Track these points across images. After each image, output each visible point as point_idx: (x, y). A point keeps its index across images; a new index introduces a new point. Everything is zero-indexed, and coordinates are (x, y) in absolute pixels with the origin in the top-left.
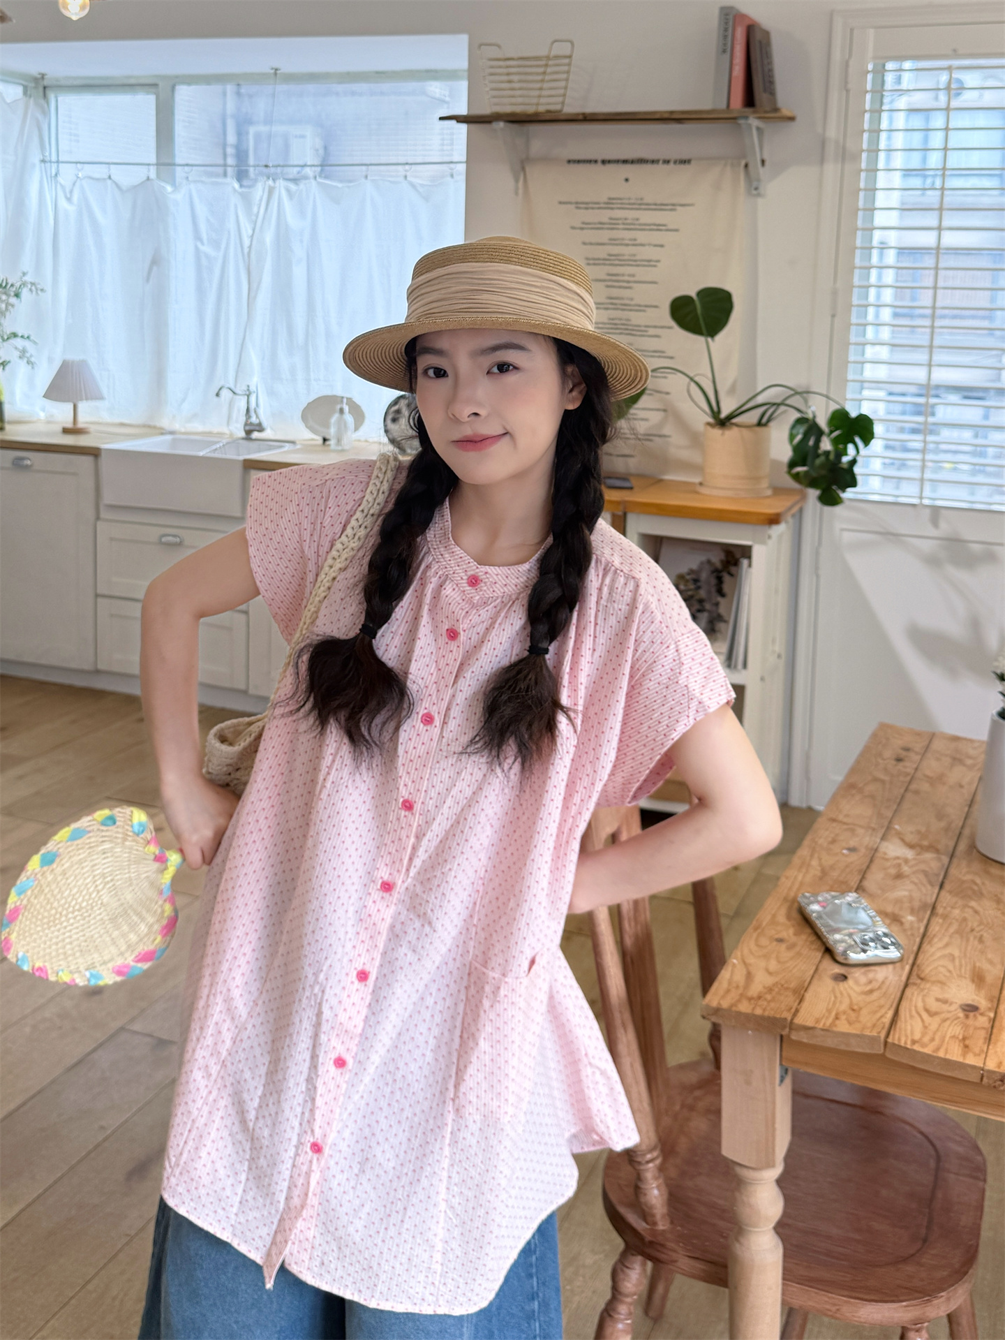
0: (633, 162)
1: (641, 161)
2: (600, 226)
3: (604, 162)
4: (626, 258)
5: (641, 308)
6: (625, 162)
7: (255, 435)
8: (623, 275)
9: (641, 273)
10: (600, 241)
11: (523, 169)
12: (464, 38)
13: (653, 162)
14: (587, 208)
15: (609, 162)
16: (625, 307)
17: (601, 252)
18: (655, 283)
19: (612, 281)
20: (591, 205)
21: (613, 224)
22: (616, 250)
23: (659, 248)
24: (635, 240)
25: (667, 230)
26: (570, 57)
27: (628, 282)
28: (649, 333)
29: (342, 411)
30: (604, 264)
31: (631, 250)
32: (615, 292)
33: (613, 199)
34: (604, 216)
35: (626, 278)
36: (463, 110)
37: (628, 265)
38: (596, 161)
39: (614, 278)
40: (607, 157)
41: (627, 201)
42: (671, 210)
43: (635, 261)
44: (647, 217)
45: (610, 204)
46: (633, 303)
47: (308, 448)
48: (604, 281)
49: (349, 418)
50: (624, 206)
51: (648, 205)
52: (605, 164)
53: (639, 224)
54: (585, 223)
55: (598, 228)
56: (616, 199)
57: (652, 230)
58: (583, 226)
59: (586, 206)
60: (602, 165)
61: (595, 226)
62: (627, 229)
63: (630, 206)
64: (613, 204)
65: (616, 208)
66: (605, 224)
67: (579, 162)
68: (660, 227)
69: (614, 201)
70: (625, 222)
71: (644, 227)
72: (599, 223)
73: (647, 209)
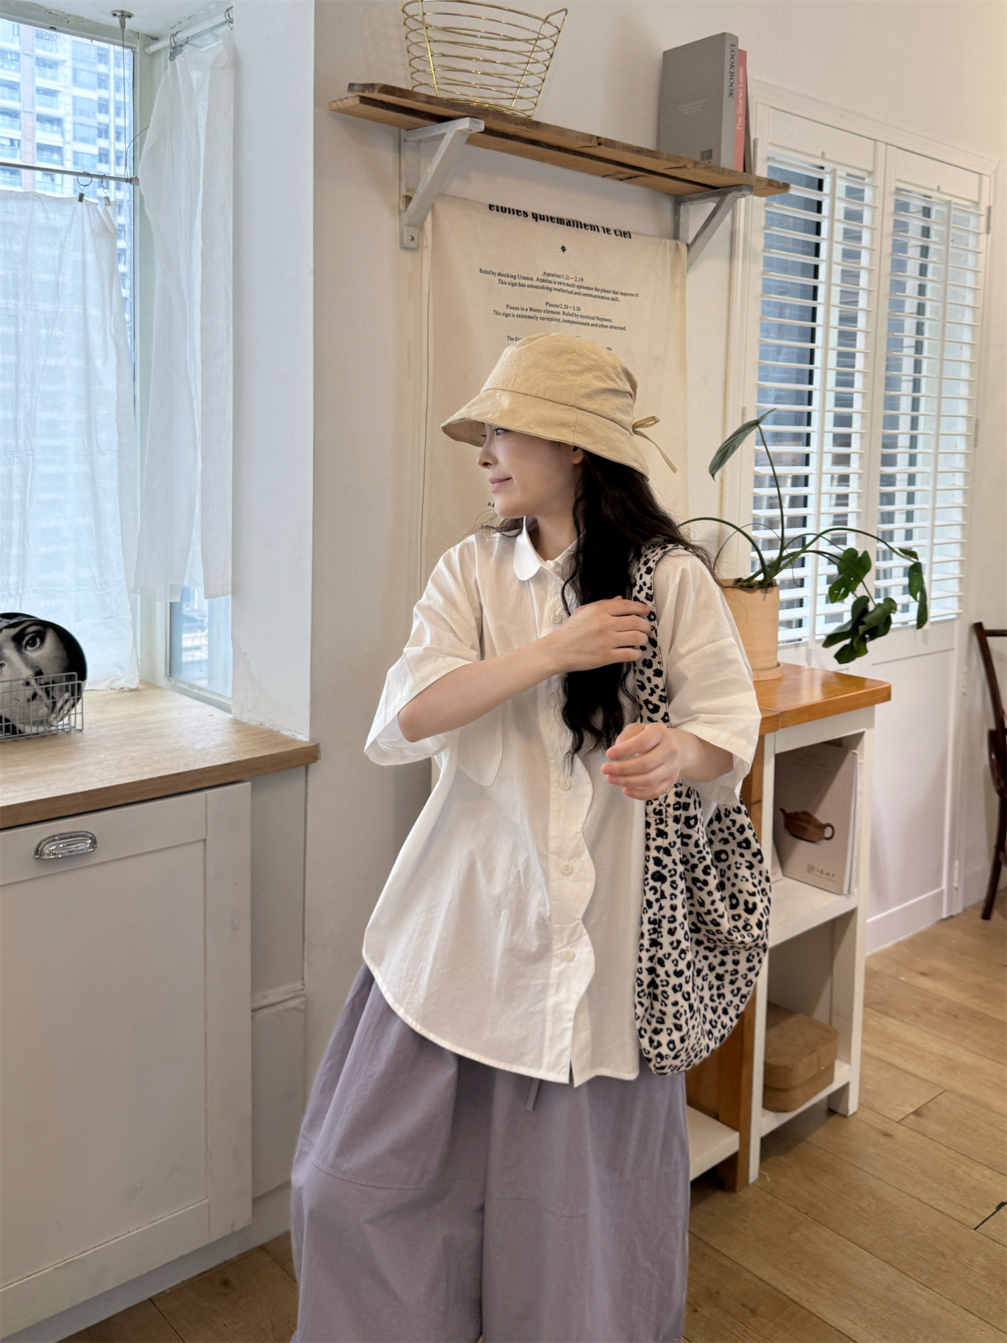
0: (569, 223)
1: (578, 224)
3: (535, 216)
6: (560, 221)
13: (593, 228)
14: (514, 285)
15: (542, 218)
20: (517, 281)
21: (550, 314)
25: (611, 327)
33: (549, 275)
34: (541, 299)
38: (526, 214)
40: (539, 212)
41: (566, 281)
42: (613, 299)
44: (591, 307)
45: (546, 282)
50: (562, 286)
51: (588, 288)
52: (537, 221)
53: (581, 316)
54: (512, 308)
55: (530, 317)
56: (553, 275)
57: (596, 325)
58: (509, 311)
59: (512, 280)
60: (535, 220)
61: (524, 313)
62: (568, 321)
63: (570, 289)
64: (550, 282)
65: (555, 289)
66: (539, 311)
67: (504, 210)
68: (605, 323)
69: (551, 278)
70: (566, 311)
71: (587, 321)
72: (531, 309)
73: (588, 295)
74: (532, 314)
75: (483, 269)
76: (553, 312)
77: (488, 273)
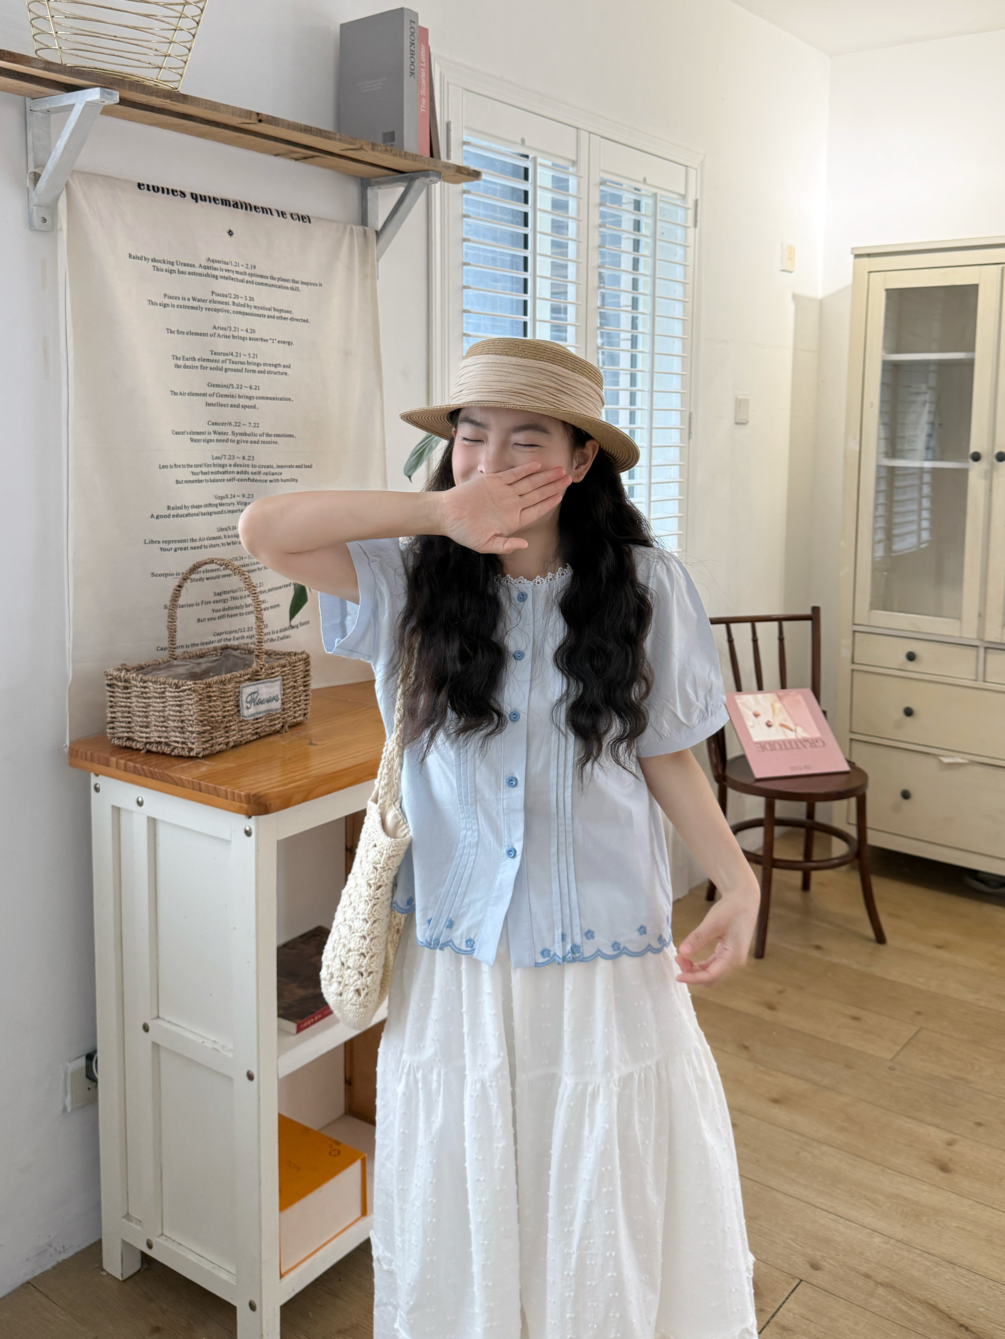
0: (236, 205)
1: (247, 206)
3: (195, 197)
4: (242, 359)
5: (271, 438)
6: (225, 202)
8: (240, 387)
9: (268, 385)
10: (196, 330)
13: (265, 210)
14: (171, 272)
15: (203, 198)
16: (242, 437)
17: (197, 347)
18: (289, 399)
19: (218, 396)
20: (175, 268)
22: (222, 345)
23: (286, 345)
24: (253, 331)
25: (292, 319)
27: (250, 398)
28: (284, 477)
30: (205, 368)
31: (248, 347)
33: (213, 261)
34: (201, 287)
35: (244, 392)
37: (248, 371)
38: (183, 194)
39: (223, 391)
40: (201, 192)
41: (235, 269)
42: (292, 289)
43: (258, 365)
44: (265, 297)
45: (210, 269)
46: (258, 431)
48: (204, 395)
50: (231, 274)
51: (262, 276)
52: (197, 201)
53: (255, 307)
54: (171, 298)
55: (193, 308)
56: (219, 262)
57: (273, 318)
58: (166, 301)
59: (171, 267)
60: (194, 200)
61: (186, 303)
62: (240, 313)
63: (240, 277)
64: (216, 269)
65: (221, 277)
66: (203, 301)
67: (156, 189)
68: (284, 315)
69: (216, 265)
70: (236, 301)
71: (261, 312)
72: (194, 299)
73: (262, 284)
74: (196, 304)
75: (133, 254)
76: (219, 302)
77: (140, 258)
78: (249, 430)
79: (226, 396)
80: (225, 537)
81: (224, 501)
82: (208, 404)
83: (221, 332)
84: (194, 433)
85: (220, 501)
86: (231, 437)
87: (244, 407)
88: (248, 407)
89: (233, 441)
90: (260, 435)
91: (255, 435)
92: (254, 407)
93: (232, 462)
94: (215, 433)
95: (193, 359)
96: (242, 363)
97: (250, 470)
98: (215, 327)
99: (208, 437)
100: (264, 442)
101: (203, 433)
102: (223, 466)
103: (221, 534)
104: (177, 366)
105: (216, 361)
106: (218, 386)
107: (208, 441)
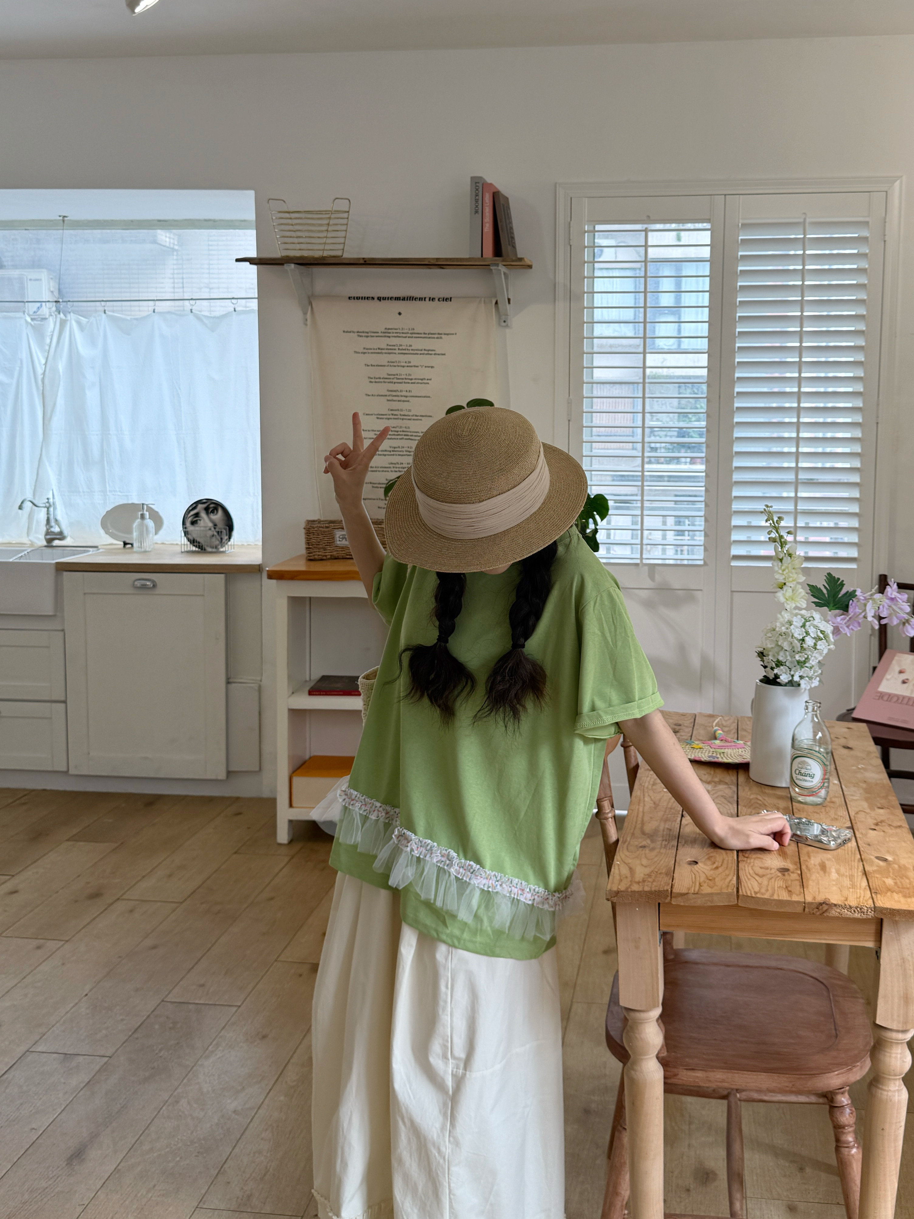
0: (405, 299)
1: (411, 299)
2: (379, 351)
3: (379, 299)
4: (403, 377)
5: (418, 418)
6: (398, 299)
7: (56, 543)
8: (401, 391)
9: (417, 390)
10: (380, 364)
11: (311, 303)
12: (252, 193)
13: (421, 299)
14: (367, 337)
15: (386, 299)
16: (404, 417)
17: (382, 372)
18: (429, 397)
19: (392, 396)
20: (369, 334)
21: (390, 349)
22: (393, 370)
23: (430, 369)
24: (410, 362)
25: (436, 354)
26: (348, 212)
27: (406, 397)
29: (143, 517)
30: (384, 382)
31: (406, 371)
32: (396, 405)
33: (389, 329)
34: (383, 343)
35: (404, 393)
36: (253, 254)
37: (406, 383)
38: (373, 298)
39: (394, 394)
40: (382, 295)
41: (401, 331)
42: (438, 338)
43: (411, 379)
44: (418, 344)
45: (387, 333)
46: (411, 414)
47: (110, 551)
48: (386, 396)
49: (150, 523)
50: (398, 335)
51: (418, 334)
52: (380, 300)
53: (412, 350)
54: (367, 349)
55: (378, 353)
56: (391, 329)
57: (423, 354)
58: (365, 351)
59: (366, 334)
60: (378, 301)
61: (375, 351)
62: (402, 353)
63: (404, 335)
64: (389, 333)
65: (392, 337)
66: (384, 349)
67: (358, 298)
68: (430, 352)
69: (390, 331)
70: (400, 348)
71: (416, 352)
72: (379, 349)
73: (418, 337)
74: (380, 351)
75: (346, 330)
76: (391, 349)
77: (350, 332)
78: (407, 413)
79: (395, 396)
80: (394, 467)
81: (396, 449)
82: (388, 400)
83: (392, 364)
84: (379, 415)
85: (393, 449)
86: (399, 417)
87: (404, 401)
88: (406, 401)
89: (400, 419)
90: (412, 416)
91: (409, 416)
92: (409, 401)
93: (401, 429)
94: (392, 415)
95: (380, 378)
96: (402, 379)
97: (409, 434)
98: (388, 362)
99: (388, 417)
100: (414, 420)
101: (386, 415)
102: (397, 432)
103: (391, 466)
104: (371, 382)
105: (390, 379)
106: (391, 391)
107: (388, 419)
